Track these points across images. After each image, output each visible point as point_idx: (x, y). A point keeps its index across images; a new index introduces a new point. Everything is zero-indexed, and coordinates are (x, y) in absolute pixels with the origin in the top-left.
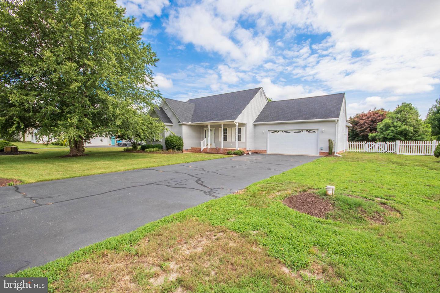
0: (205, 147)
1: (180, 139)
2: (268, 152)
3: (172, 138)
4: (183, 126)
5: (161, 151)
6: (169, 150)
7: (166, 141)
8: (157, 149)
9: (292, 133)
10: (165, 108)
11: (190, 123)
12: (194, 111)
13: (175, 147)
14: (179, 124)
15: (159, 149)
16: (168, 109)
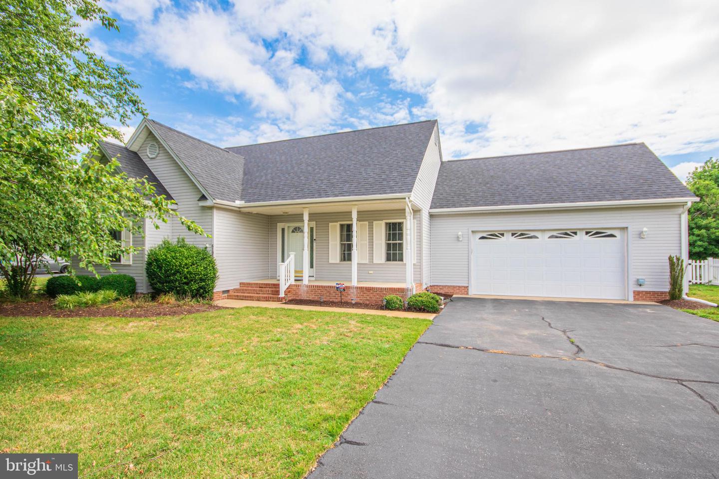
0: (292, 281)
1: (205, 256)
2: (473, 292)
3: (174, 251)
4: (215, 212)
5: (127, 302)
6: (163, 298)
7: (149, 264)
8: (113, 294)
9: (543, 238)
10: (148, 156)
11: (239, 203)
12: (245, 174)
13: (187, 284)
14: (202, 203)
15: (120, 293)
16: (162, 157)
